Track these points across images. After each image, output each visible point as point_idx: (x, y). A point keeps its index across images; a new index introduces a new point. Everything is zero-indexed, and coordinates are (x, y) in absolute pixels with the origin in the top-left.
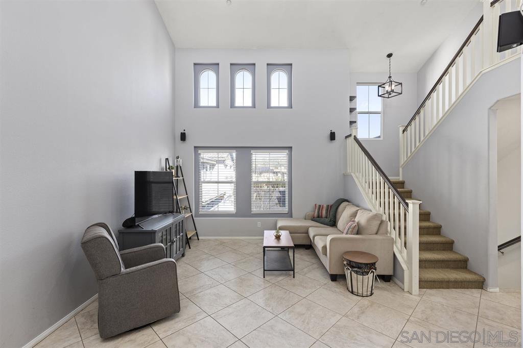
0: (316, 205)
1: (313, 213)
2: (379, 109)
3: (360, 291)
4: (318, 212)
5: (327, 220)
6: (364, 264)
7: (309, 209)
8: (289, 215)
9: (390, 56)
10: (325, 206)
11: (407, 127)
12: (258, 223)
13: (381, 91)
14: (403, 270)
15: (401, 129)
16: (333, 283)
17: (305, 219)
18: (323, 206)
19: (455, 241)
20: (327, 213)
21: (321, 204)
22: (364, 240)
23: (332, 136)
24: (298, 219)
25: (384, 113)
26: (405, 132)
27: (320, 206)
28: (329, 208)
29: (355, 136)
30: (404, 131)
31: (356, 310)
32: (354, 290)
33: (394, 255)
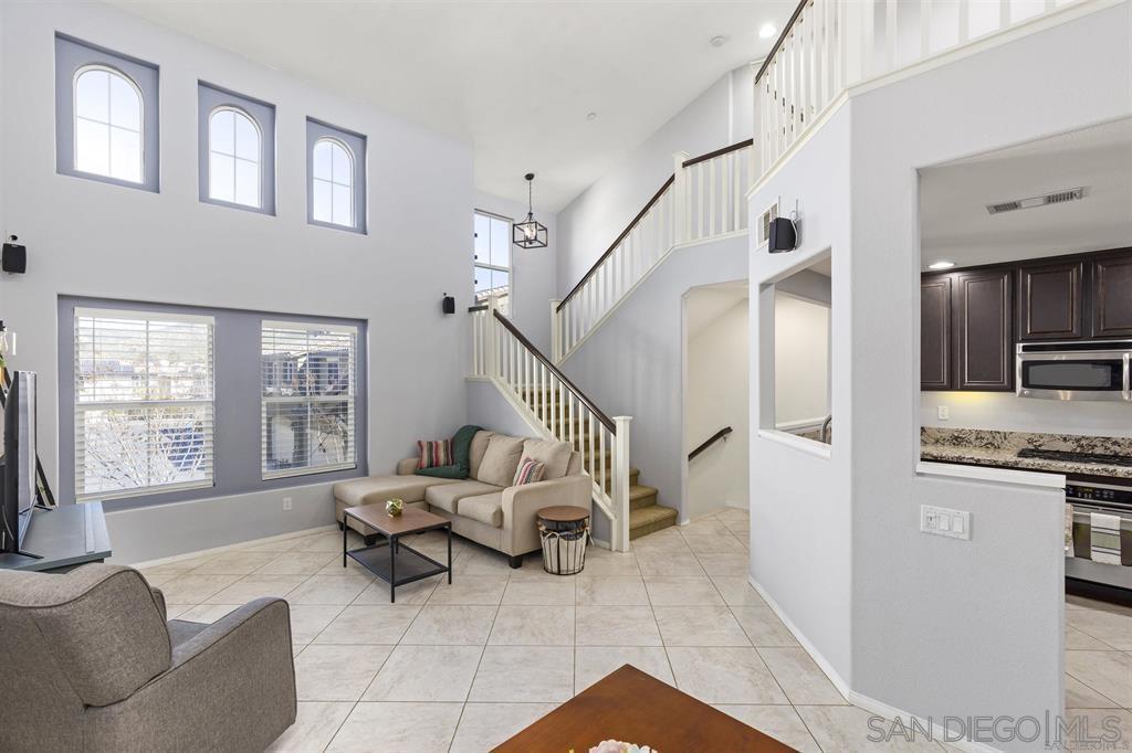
0: (419, 443)
1: (415, 460)
2: (504, 262)
3: (571, 568)
4: (430, 457)
5: (455, 468)
6: (574, 521)
7: (403, 452)
8: (362, 470)
9: (530, 177)
10: (441, 442)
11: (563, 303)
12: (285, 500)
13: (519, 237)
14: (609, 521)
15: (555, 305)
16: (518, 571)
17: (398, 474)
18: (436, 443)
19: (641, 471)
20: (447, 456)
21: (433, 440)
22: (558, 486)
23: (448, 306)
24: (381, 477)
25: (513, 271)
26: (560, 312)
27: (431, 444)
28: (452, 445)
29: (495, 310)
30: (558, 309)
31: (582, 592)
32: (562, 568)
33: (593, 501)
